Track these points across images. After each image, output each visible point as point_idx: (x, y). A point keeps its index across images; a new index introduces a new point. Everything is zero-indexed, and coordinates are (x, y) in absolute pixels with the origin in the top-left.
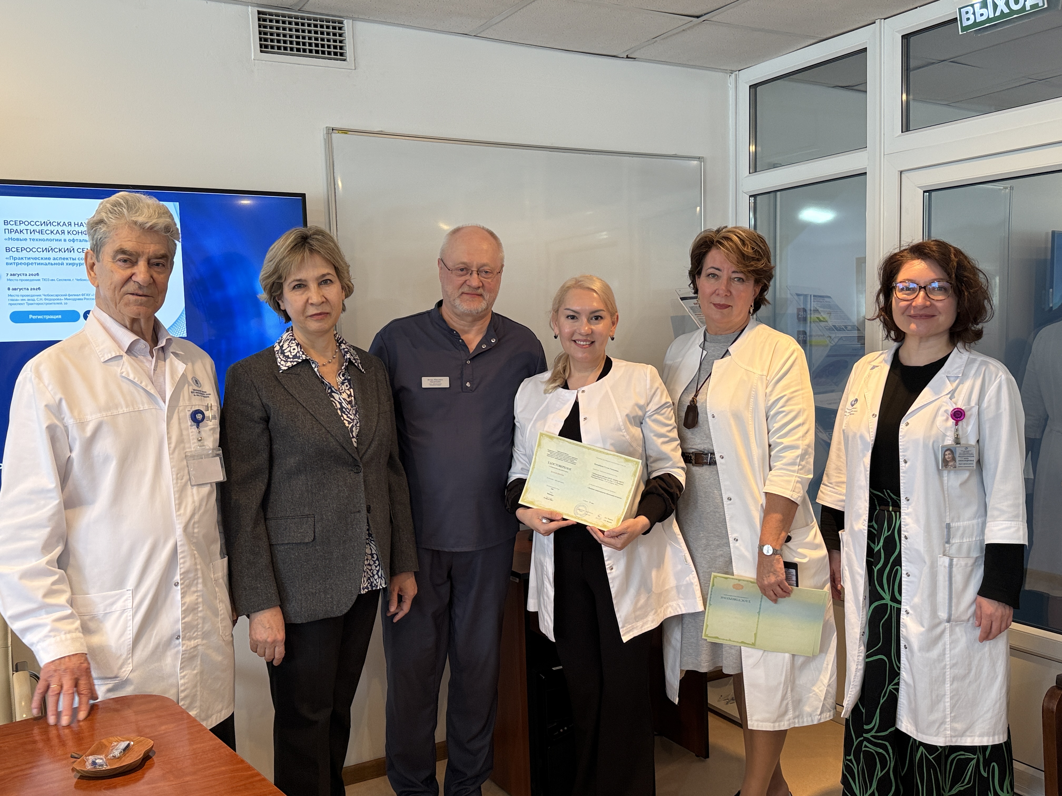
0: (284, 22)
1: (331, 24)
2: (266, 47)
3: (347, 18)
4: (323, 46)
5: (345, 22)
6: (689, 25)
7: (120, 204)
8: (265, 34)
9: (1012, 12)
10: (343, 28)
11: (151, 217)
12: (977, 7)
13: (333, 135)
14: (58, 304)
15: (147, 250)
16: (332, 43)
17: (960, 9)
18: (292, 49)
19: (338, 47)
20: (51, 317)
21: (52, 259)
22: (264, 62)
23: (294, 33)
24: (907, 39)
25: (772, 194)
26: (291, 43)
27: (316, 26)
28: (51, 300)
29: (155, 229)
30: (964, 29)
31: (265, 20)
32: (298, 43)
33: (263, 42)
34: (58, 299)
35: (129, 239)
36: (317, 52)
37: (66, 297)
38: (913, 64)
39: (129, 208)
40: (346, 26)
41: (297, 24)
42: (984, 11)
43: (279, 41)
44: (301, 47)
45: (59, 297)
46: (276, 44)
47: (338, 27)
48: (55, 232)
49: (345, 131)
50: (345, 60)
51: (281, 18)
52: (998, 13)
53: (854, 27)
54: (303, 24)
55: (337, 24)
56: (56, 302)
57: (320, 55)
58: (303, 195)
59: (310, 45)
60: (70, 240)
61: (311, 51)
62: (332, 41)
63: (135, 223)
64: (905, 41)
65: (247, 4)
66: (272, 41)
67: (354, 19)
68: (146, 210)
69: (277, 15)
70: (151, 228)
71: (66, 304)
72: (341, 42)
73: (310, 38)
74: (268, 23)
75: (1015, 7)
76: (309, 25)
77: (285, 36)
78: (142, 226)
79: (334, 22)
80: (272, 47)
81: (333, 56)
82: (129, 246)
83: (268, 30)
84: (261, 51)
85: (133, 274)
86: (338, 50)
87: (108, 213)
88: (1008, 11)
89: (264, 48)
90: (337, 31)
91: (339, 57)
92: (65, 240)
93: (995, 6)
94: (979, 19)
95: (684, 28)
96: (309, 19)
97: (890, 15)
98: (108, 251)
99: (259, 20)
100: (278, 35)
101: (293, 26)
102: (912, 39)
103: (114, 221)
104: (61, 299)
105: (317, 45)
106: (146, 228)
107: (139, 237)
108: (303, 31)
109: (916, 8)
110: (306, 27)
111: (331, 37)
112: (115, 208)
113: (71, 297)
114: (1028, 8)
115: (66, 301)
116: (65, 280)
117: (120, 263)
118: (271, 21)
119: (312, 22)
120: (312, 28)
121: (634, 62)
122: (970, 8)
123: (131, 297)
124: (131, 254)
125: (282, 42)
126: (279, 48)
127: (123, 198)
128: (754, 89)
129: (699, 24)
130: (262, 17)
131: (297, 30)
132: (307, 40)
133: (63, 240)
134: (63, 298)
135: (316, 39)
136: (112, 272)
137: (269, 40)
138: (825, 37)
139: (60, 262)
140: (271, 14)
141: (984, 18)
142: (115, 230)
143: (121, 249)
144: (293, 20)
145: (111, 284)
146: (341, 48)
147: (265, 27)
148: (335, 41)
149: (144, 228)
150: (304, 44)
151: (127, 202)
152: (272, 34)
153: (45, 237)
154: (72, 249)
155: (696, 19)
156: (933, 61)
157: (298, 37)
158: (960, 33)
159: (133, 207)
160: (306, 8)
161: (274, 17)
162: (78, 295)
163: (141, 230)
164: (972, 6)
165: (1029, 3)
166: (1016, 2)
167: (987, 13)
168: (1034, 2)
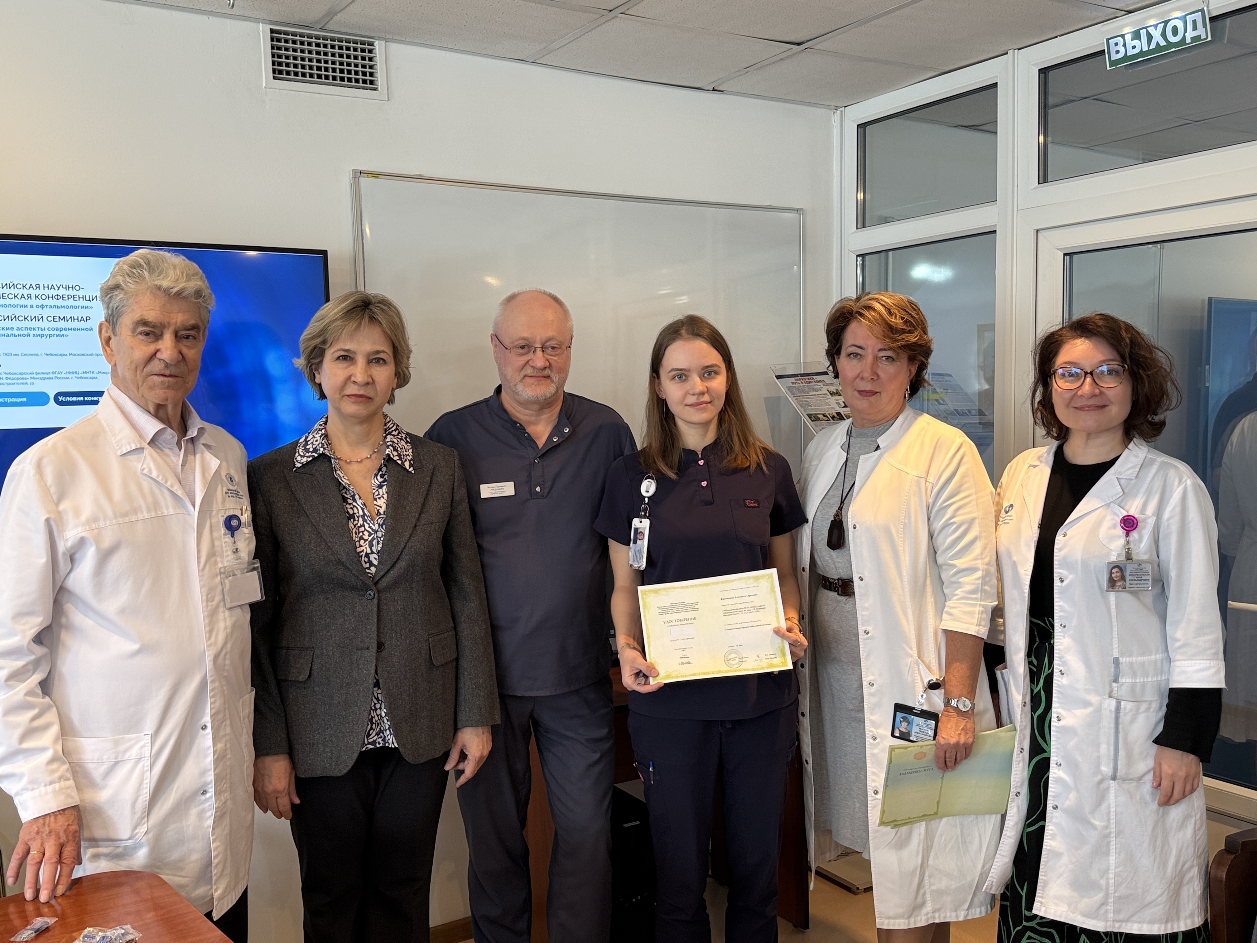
0: (302, 43)
1: (359, 45)
2: (280, 72)
3: (379, 38)
4: (349, 72)
5: (376, 43)
6: (789, 53)
7: (140, 266)
8: (280, 56)
9: (1170, 45)
10: (374, 51)
11: (177, 280)
12: (1128, 37)
13: (361, 179)
14: (23, 384)
15: (174, 321)
16: (360, 69)
17: (1108, 40)
18: (311, 76)
19: (368, 74)
20: (14, 400)
21: (15, 328)
22: (277, 91)
23: (314, 56)
24: (1045, 73)
25: (883, 254)
26: (311, 68)
27: (341, 48)
28: (13, 379)
29: (183, 295)
30: (1112, 63)
31: (279, 40)
32: (319, 69)
33: (276, 67)
34: (22, 379)
35: (152, 308)
36: (342, 79)
37: (32, 376)
38: (1051, 101)
39: (151, 270)
40: (377, 48)
41: (318, 45)
42: (1136, 42)
43: (295, 66)
44: (323, 73)
45: (24, 376)
46: (292, 69)
47: (367, 49)
48: (19, 297)
49: (375, 175)
50: (375, 89)
51: (298, 38)
52: (1153, 46)
53: (983, 58)
54: (325, 46)
55: (366, 46)
56: (20, 381)
57: (346, 83)
58: (324, 253)
59: (334, 70)
60: (37, 306)
61: (334, 78)
62: (360, 66)
63: (159, 288)
64: (1042, 75)
65: (257, 20)
66: (288, 65)
67: (387, 40)
68: (171, 272)
69: (294, 34)
70: (179, 294)
71: (33, 384)
72: (371, 67)
73: (334, 63)
74: (283, 44)
75: (1173, 39)
76: (333, 47)
77: (303, 59)
78: (167, 291)
79: (363, 43)
80: (288, 73)
81: (361, 85)
82: (151, 316)
83: (283, 52)
84: (275, 78)
85: (158, 351)
86: (368, 78)
87: (126, 276)
88: (1165, 44)
89: (277, 73)
90: (367, 54)
91: (368, 85)
92: (32, 306)
93: (1150, 37)
94: (1131, 52)
95: (781, 56)
96: (333, 40)
97: (1025, 45)
98: (127, 322)
99: (272, 40)
100: (295, 58)
101: (314, 48)
102: (1051, 74)
103: (132, 286)
104: (26, 379)
105: (342, 71)
106: (173, 294)
107: (164, 305)
108: (326, 54)
109: (1056, 37)
110: (329, 50)
111: (359, 61)
112: (134, 271)
113: (38, 376)
114: (1188, 40)
115: (33, 381)
116: (32, 355)
117: (141, 337)
118: (286, 41)
119: (336, 43)
120: (336, 50)
121: (723, 95)
122: (1120, 38)
123: (155, 378)
124: (154, 326)
125: (300, 66)
126: (296, 74)
127: (143, 257)
128: (862, 129)
129: (800, 52)
130: (275, 36)
131: (318, 53)
132: (330, 65)
133: (29, 306)
134: (29, 376)
135: (341, 64)
136: (132, 348)
137: (284, 64)
138: (948, 69)
139: (26, 332)
140: (286, 33)
141: (1136, 51)
142: (134, 296)
143: (142, 320)
144: (314, 40)
145: (131, 362)
146: (371, 75)
147: (279, 48)
148: (364, 66)
149: (169, 295)
150: (326, 69)
151: (148, 263)
152: (287, 57)
153: (8, 302)
154: (40, 317)
155: (795, 47)
156: (1074, 99)
157: (319, 61)
158: (1108, 68)
159: (156, 269)
160: (330, 26)
161: (290, 37)
162: (47, 374)
163: (167, 297)
164: (1123, 36)
165: (1190, 34)
166: (1175, 31)
167: (1142, 45)
168: (1196, 34)
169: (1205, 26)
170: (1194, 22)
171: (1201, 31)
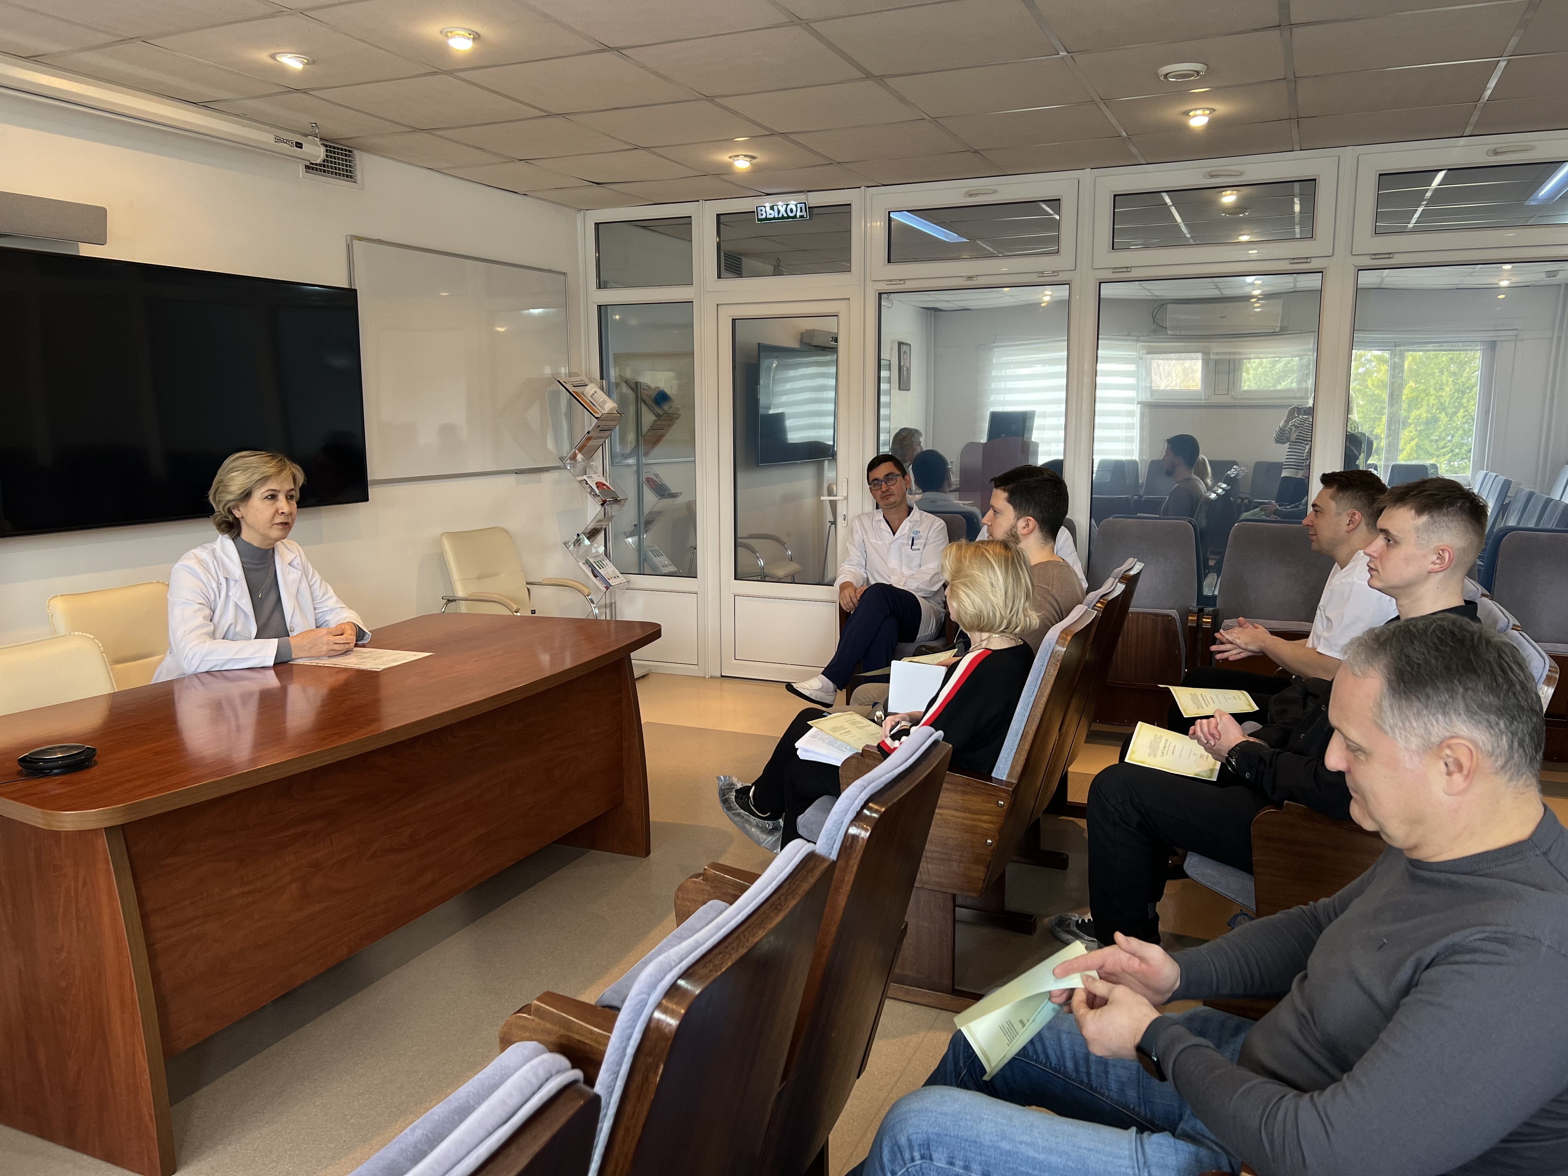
1: (344, 152)
6: (586, 186)
9: (789, 217)
12: (768, 208)
13: (353, 241)
16: (345, 168)
17: (758, 207)
19: (351, 172)
30: (759, 220)
38: (724, 232)
40: (357, 155)
42: (771, 212)
50: (355, 182)
52: (780, 216)
53: (682, 201)
57: (339, 177)
64: (719, 217)
75: (791, 215)
81: (347, 178)
86: (351, 174)
88: (786, 215)
93: (779, 212)
94: (768, 216)
95: (581, 186)
97: (710, 199)
102: (723, 218)
109: (727, 199)
114: (798, 217)
119: (332, 149)
122: (763, 208)
128: (597, 226)
129: (597, 188)
141: (772, 216)
146: (353, 172)
155: (597, 185)
158: (757, 221)
164: (765, 207)
165: (799, 214)
166: (792, 211)
167: (774, 214)
168: (801, 214)
169: (806, 211)
170: (801, 208)
171: (804, 213)
